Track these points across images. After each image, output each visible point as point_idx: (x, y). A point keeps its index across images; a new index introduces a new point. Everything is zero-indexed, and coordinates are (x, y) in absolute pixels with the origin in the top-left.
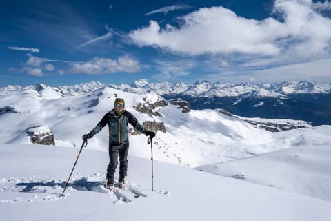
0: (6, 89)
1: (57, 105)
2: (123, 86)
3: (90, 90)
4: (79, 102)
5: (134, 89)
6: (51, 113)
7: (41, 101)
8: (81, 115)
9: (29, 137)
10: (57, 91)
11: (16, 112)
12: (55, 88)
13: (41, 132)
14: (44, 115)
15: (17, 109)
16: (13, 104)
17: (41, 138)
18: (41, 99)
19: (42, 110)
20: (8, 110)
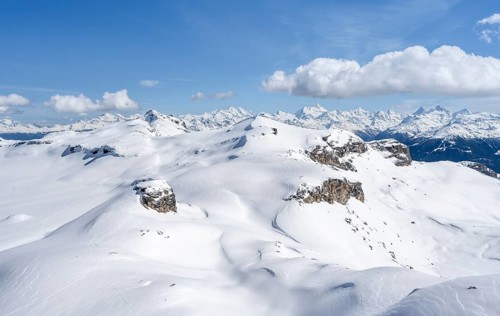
0: (102, 118)
1: (177, 145)
2: (282, 115)
3: (228, 123)
4: (212, 142)
5: (302, 121)
6: (169, 159)
7: (153, 139)
8: (215, 163)
9: (138, 197)
10: (177, 122)
11: (117, 155)
12: (174, 119)
13: (157, 189)
14: (158, 161)
15: (119, 150)
16: (113, 141)
17: (156, 199)
18: (154, 134)
19: (155, 153)
20: (106, 151)
